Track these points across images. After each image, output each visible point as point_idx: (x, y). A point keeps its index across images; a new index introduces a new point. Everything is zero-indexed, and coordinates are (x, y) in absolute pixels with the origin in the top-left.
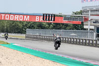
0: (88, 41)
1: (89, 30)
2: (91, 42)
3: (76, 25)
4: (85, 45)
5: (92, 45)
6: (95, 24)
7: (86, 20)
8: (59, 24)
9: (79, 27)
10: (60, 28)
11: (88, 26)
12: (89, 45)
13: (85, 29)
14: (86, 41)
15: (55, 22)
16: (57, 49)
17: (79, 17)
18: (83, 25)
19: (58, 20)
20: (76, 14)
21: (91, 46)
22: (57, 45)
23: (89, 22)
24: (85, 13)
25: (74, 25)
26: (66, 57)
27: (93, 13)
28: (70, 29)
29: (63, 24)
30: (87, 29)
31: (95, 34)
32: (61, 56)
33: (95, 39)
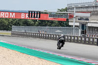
0: (73, 38)
1: (74, 26)
2: (76, 38)
3: (62, 22)
4: (70, 42)
6: (80, 21)
7: (71, 17)
9: (64, 24)
11: (73, 23)
12: (74, 41)
13: (70, 26)
14: (71, 38)
16: (60, 49)
17: (64, 14)
18: (68, 22)
20: (61, 11)
21: (76, 42)
22: (61, 44)
23: (74, 19)
24: (70, 10)
25: (59, 22)
26: (51, 53)
27: (78, 10)
28: (55, 26)
30: (72, 26)
31: (80, 31)
32: (46, 52)
33: (80, 35)
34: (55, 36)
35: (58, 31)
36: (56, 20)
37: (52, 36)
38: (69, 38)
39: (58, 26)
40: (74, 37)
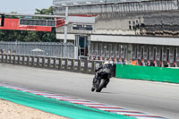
0: (63, 62)
1: (65, 41)
2: (69, 63)
3: (43, 33)
4: (59, 69)
5: (72, 69)
6: (76, 31)
7: (61, 23)
8: (12, 32)
9: (47, 37)
10: (13, 40)
11: (64, 35)
12: (66, 68)
13: (59, 41)
14: (60, 62)
15: (5, 28)
17: (48, 18)
18: (55, 33)
19: (10, 25)
20: (42, 13)
21: (69, 70)
22: (102, 81)
23: (66, 27)
24: (58, 12)
25: (38, 33)
26: (24, 91)
27: (73, 12)
28: (32, 41)
29: (19, 32)
30: (63, 40)
31: (76, 49)
32: (15, 88)
33: (76, 58)
34: (30, 59)
35: (37, 50)
36: (33, 29)
37: (26, 59)
38: (57, 62)
39: (37, 41)
40: (66, 60)
